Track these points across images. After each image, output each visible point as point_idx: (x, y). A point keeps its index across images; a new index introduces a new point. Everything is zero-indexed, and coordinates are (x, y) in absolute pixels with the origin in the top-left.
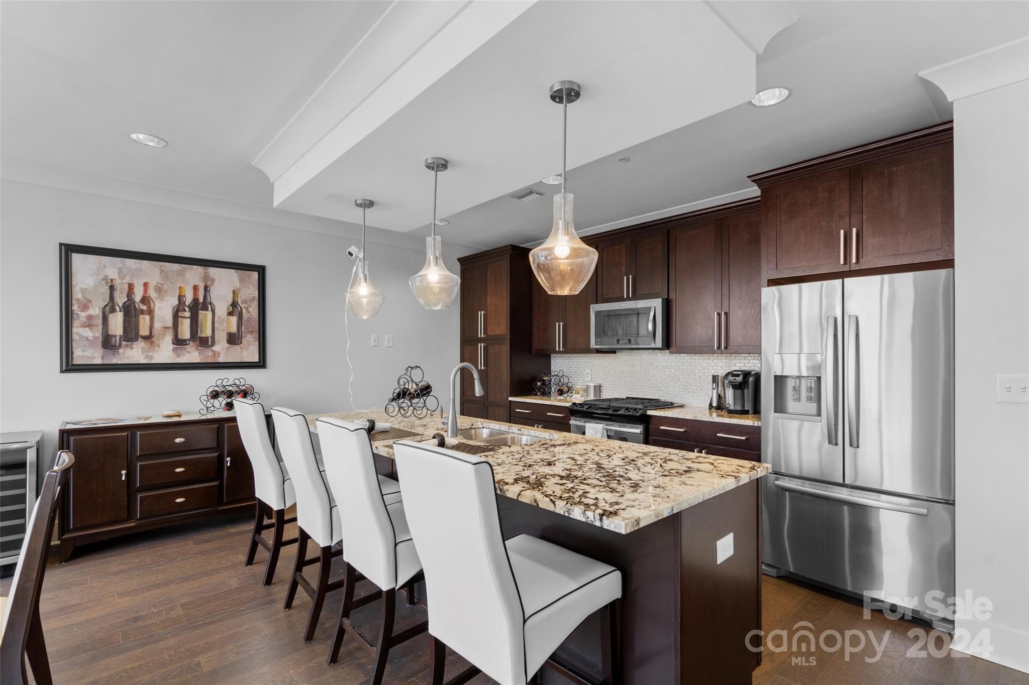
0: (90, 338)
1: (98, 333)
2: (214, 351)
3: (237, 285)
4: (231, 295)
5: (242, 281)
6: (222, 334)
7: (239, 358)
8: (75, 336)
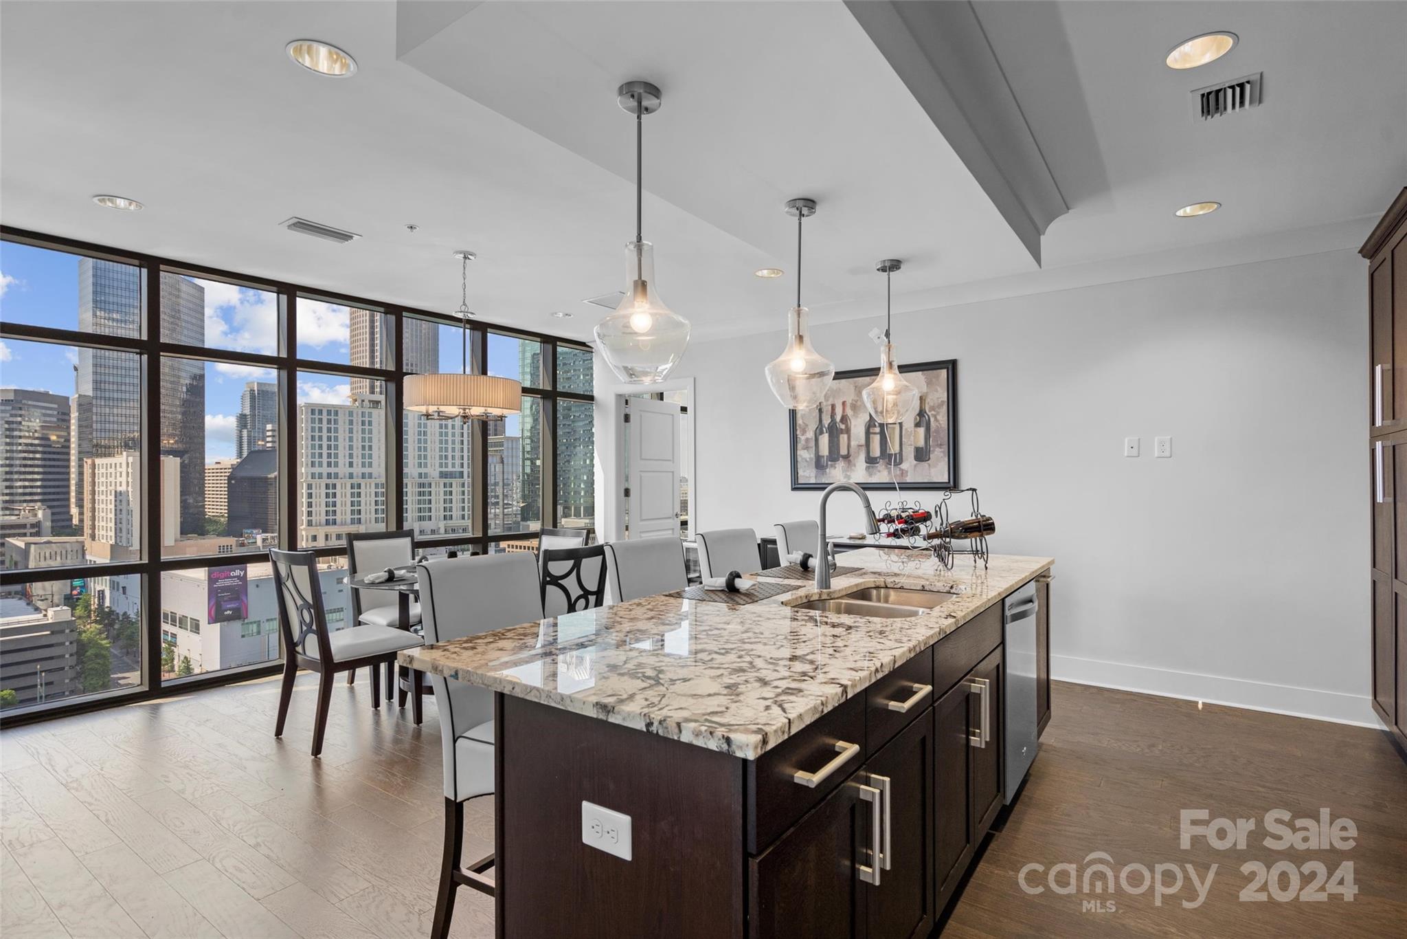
0: (808, 460)
1: (813, 456)
2: (903, 470)
3: (925, 389)
4: (919, 402)
5: (929, 383)
6: (909, 449)
7: (928, 477)
8: (799, 459)
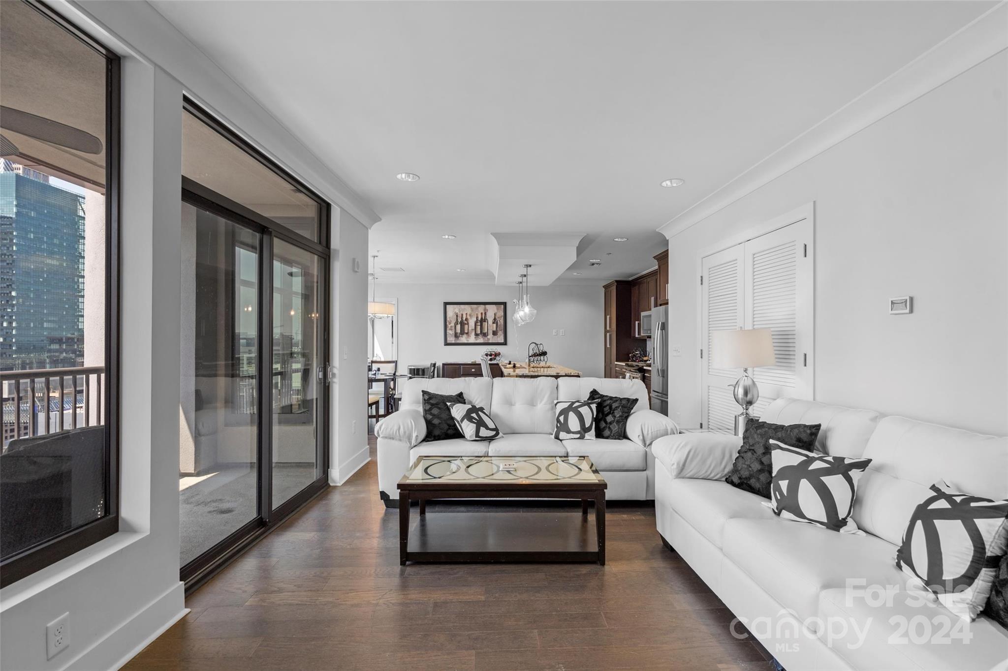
0: (452, 334)
1: (454, 332)
2: (488, 338)
3: (496, 311)
4: (494, 315)
5: (498, 309)
6: (491, 331)
7: (497, 341)
8: (448, 334)
